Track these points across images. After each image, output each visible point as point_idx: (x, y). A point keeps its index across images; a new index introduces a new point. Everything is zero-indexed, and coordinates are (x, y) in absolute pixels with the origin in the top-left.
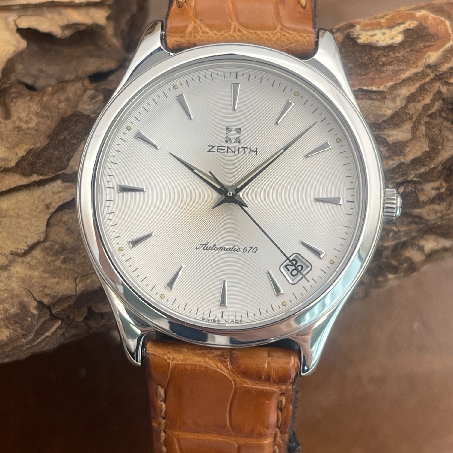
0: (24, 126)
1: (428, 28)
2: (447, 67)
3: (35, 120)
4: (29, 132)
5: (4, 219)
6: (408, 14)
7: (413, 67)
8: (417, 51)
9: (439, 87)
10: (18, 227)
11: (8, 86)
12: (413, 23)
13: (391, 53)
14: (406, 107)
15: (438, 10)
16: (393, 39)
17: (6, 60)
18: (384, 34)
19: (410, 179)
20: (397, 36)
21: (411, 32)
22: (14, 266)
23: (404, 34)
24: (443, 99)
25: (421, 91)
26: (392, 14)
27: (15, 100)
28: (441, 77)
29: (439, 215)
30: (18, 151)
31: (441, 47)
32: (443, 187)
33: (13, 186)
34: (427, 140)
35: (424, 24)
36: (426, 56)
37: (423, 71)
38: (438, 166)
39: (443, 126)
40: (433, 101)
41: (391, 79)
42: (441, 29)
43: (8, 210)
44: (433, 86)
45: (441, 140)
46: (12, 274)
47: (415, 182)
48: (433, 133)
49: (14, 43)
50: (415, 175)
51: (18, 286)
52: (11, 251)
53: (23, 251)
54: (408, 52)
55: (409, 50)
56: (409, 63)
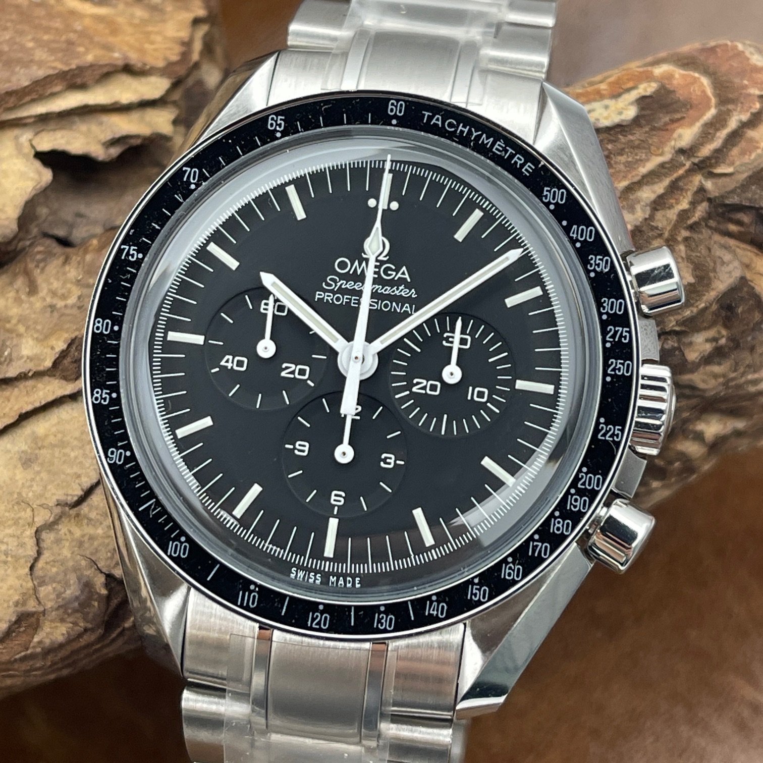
0: (60, 304)
1: (674, 91)
2: (709, 150)
3: (76, 292)
4: (68, 311)
5: (42, 451)
6: (640, 73)
7: (657, 155)
8: (660, 129)
9: (700, 182)
10: (64, 462)
11: (28, 243)
12: (650, 86)
13: (620, 137)
14: (652, 217)
15: (687, 62)
16: (620, 113)
17: (23, 203)
18: (606, 107)
19: (668, 329)
20: (626, 109)
21: (648, 100)
22: (63, 522)
23: (638, 104)
24: (710, 200)
25: (672, 192)
26: (617, 75)
27: (42, 265)
28: (701, 165)
29: (721, 380)
30: (54, 342)
31: (697, 119)
32: (723, 337)
33: (51, 398)
34: (689, 265)
35: (667, 86)
36: (675, 135)
37: (672, 160)
38: (711, 305)
39: (712, 243)
40: (694, 204)
41: (625, 177)
42: (694, 91)
43: (46, 436)
44: (691, 182)
45: (712, 264)
46: (61, 535)
47: (677, 333)
48: (699, 254)
49: (32, 175)
50: (677, 322)
51: (73, 553)
52: (58, 501)
53: (76, 498)
54: (646, 132)
55: (647, 129)
56: (649, 148)
